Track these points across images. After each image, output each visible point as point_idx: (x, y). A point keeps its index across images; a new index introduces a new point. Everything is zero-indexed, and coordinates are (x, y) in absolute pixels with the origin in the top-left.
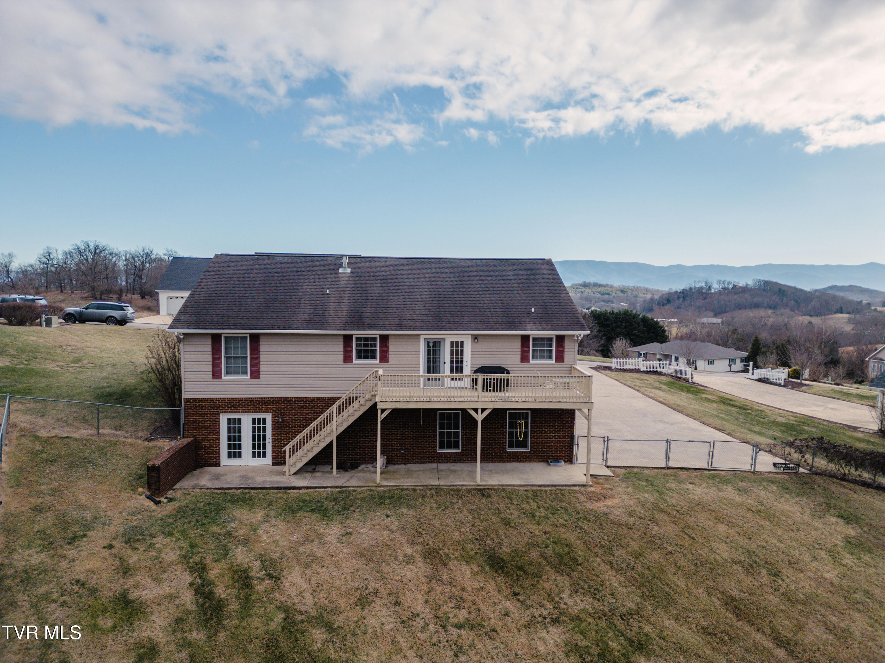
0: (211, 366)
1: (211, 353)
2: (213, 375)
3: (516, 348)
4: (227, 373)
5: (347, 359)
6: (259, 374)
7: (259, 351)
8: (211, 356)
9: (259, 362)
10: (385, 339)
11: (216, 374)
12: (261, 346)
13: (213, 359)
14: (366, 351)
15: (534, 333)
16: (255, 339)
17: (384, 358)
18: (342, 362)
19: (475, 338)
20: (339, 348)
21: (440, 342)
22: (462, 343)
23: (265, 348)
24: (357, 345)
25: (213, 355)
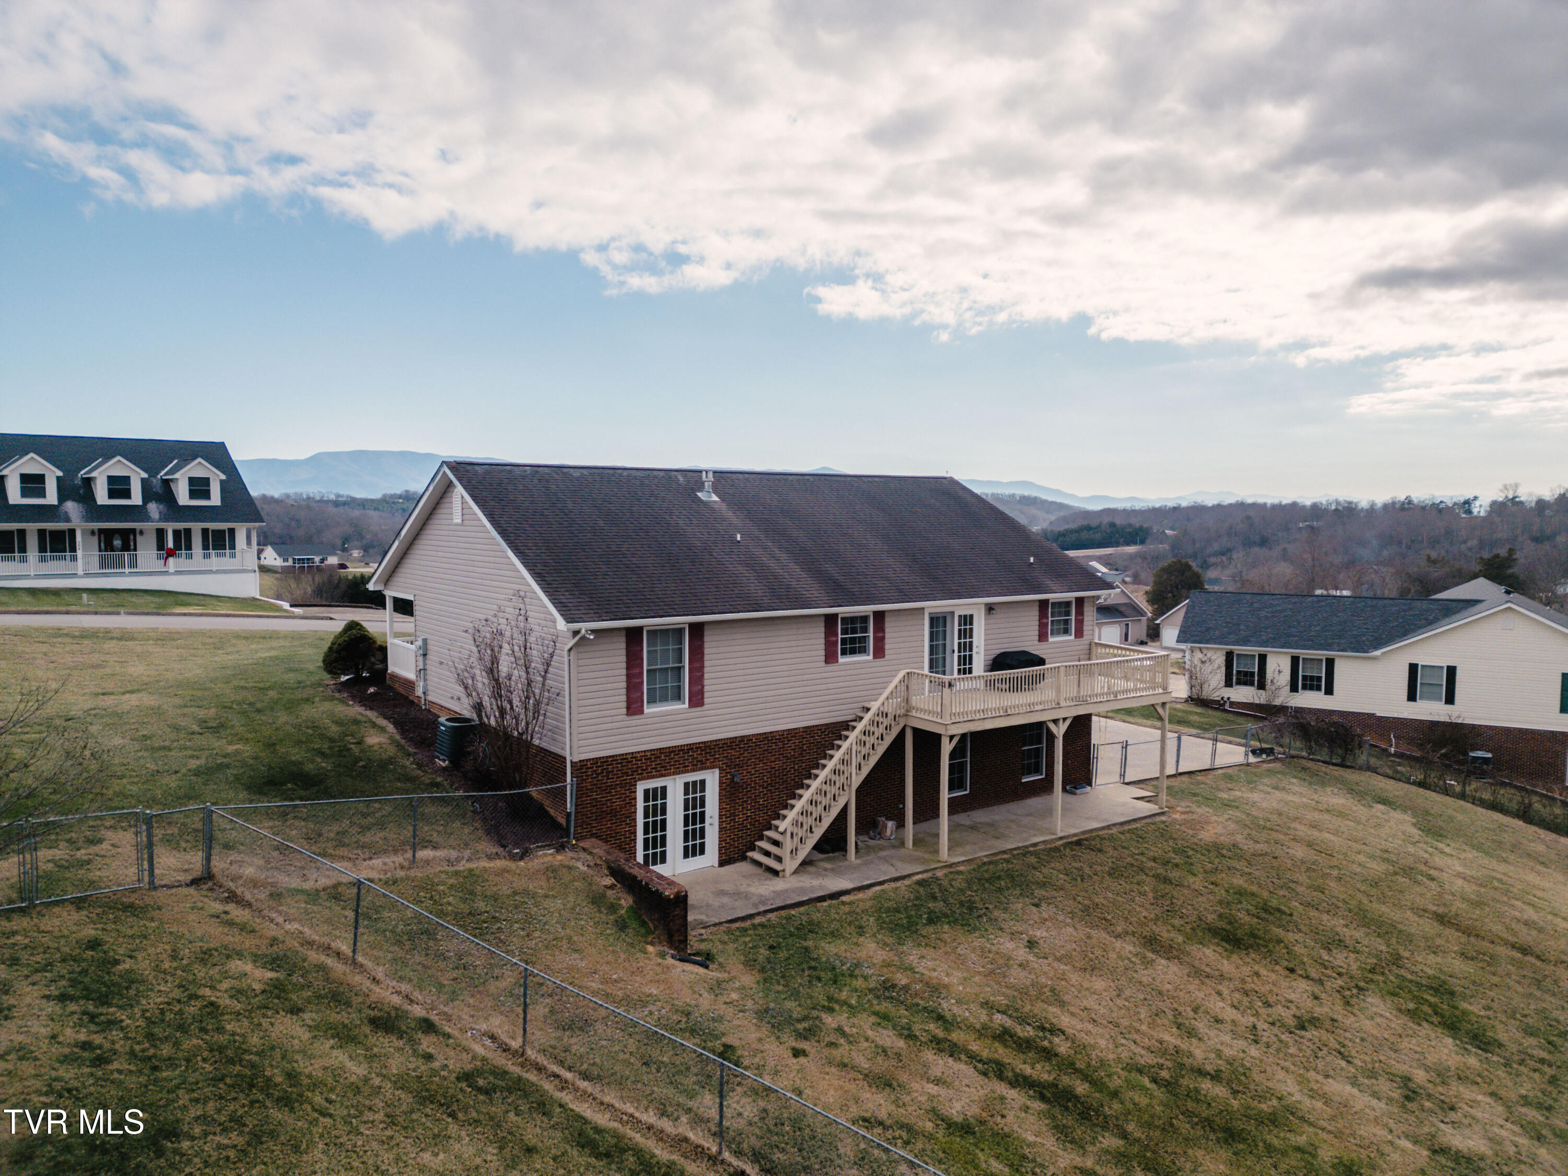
0: (624, 691)
1: (624, 665)
2: (628, 708)
3: (1031, 620)
4: (652, 701)
5: (830, 658)
6: (703, 698)
7: (703, 654)
8: (624, 672)
9: (703, 676)
10: (880, 617)
11: (634, 707)
12: (706, 645)
13: (629, 676)
14: (853, 641)
15: (1052, 597)
16: (697, 630)
17: (879, 652)
18: (823, 664)
19: (990, 608)
20: (816, 639)
21: (945, 618)
22: (971, 616)
23: (712, 646)
24: (844, 631)
25: (628, 668)
